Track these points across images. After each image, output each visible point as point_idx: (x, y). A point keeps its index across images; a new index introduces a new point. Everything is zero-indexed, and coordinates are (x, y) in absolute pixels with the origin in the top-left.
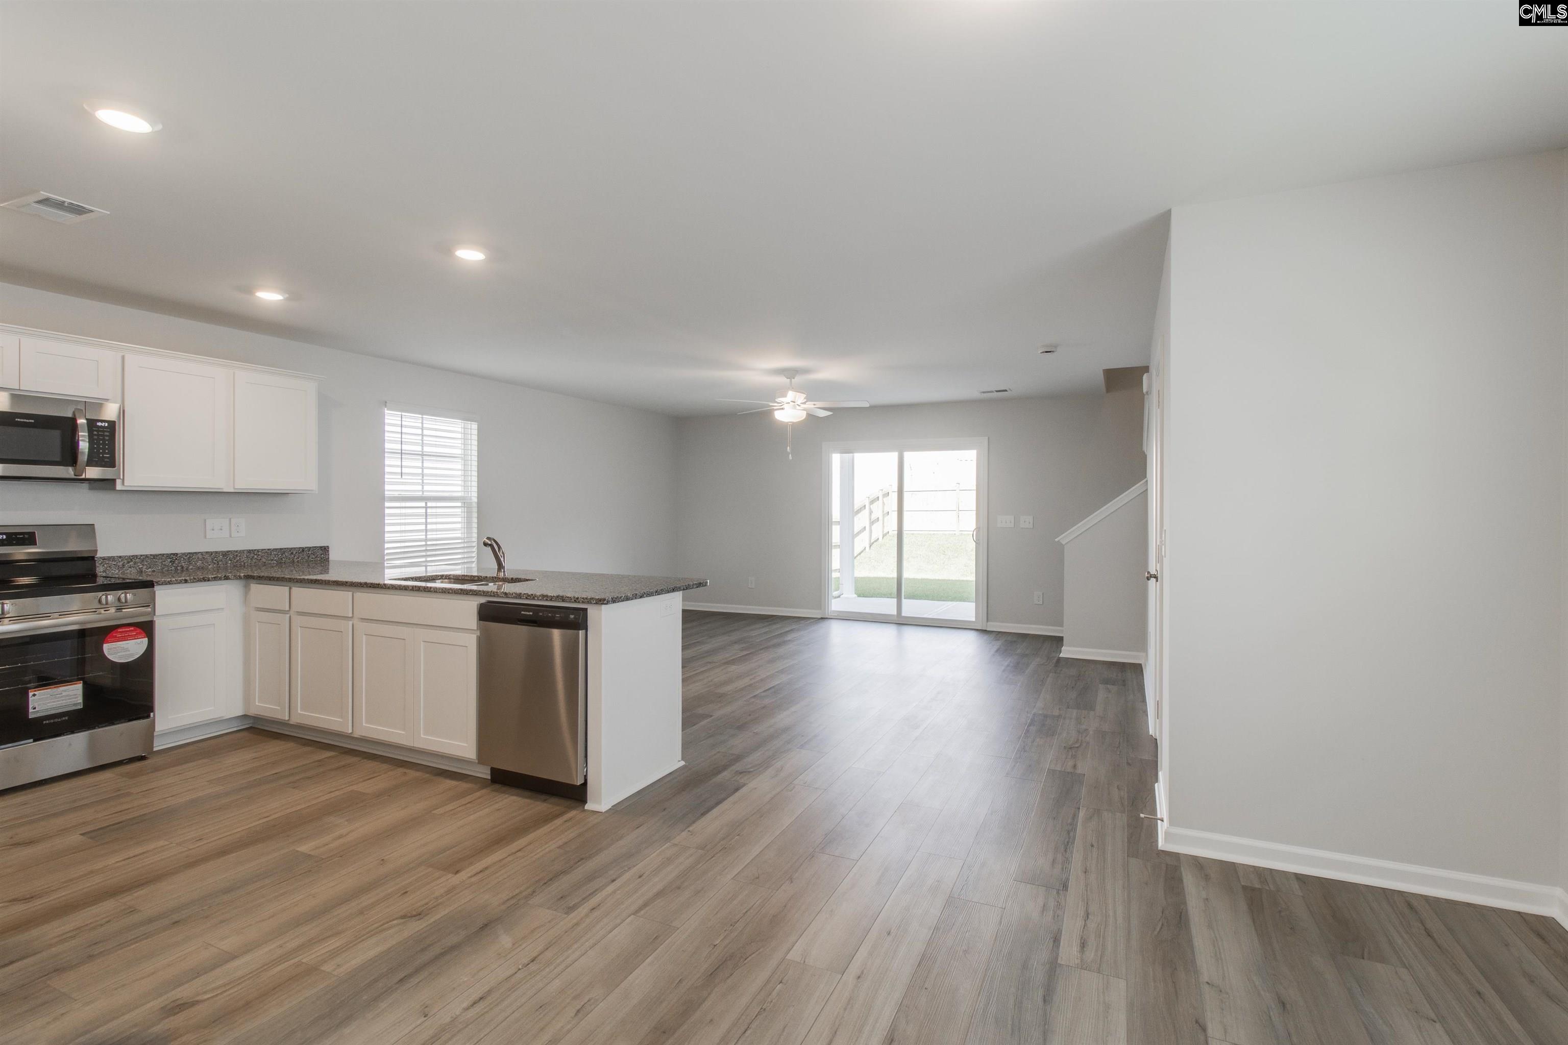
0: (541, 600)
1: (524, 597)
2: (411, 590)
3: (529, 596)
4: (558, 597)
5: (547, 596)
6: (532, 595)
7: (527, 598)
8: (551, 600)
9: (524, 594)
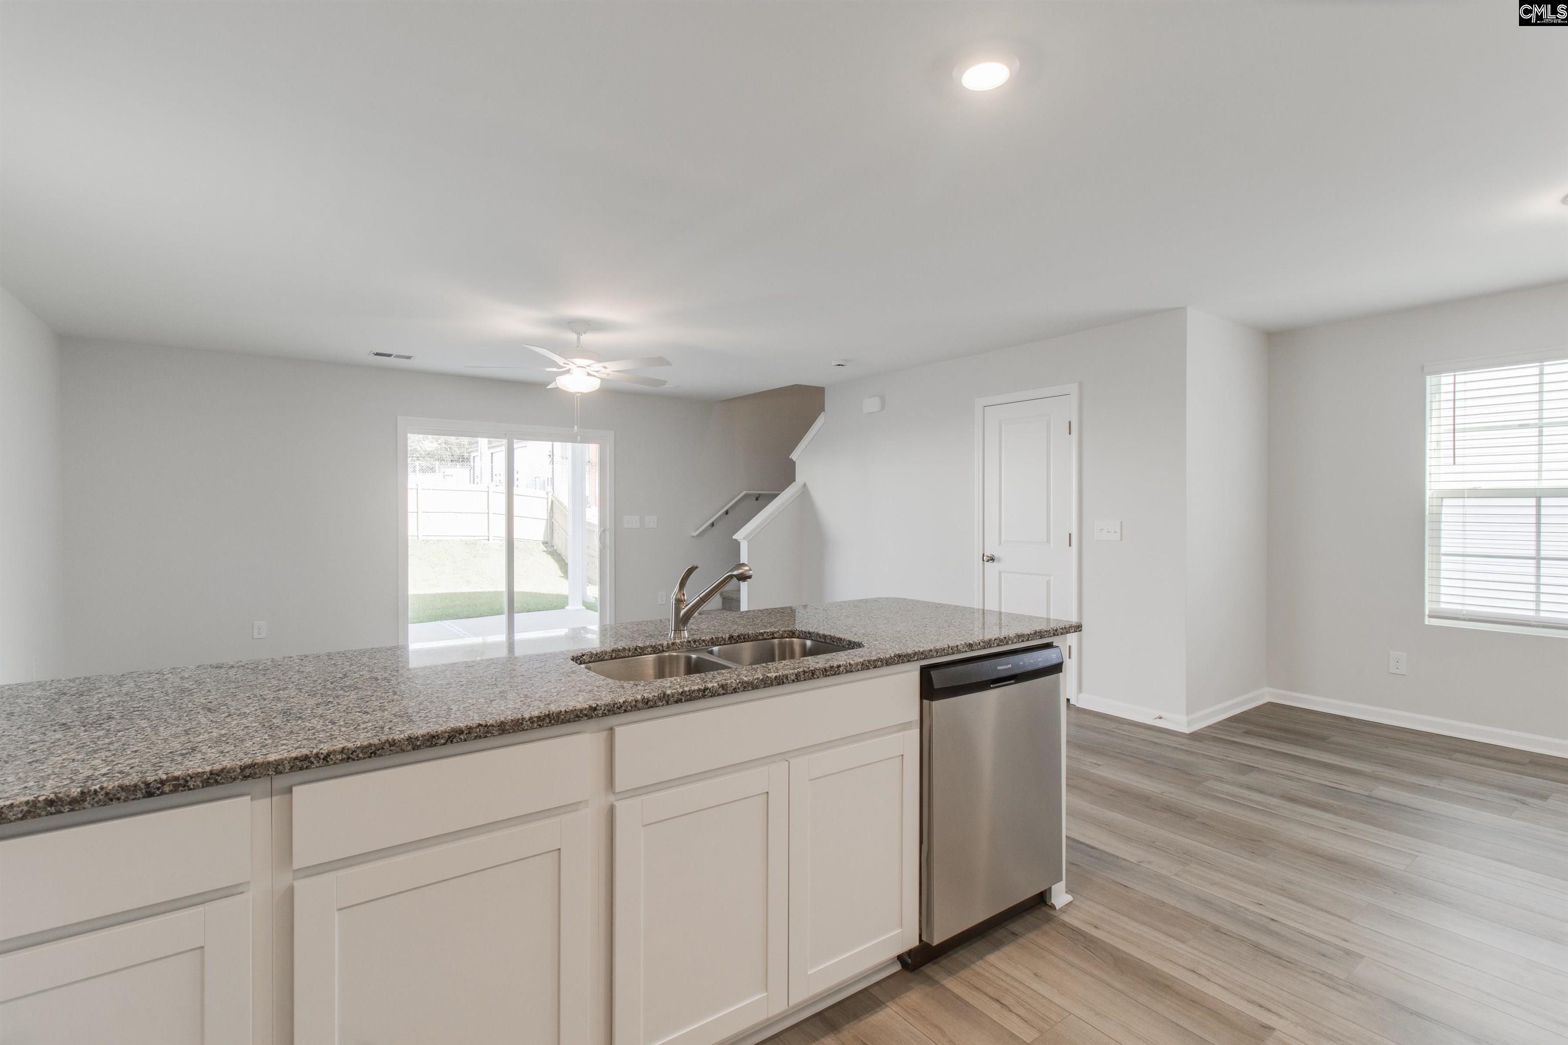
0: (1016, 642)
1: (995, 645)
2: (793, 681)
3: (1001, 641)
4: (1035, 633)
5: (1023, 635)
6: (1005, 638)
7: (998, 645)
8: (1028, 640)
9: (995, 639)
